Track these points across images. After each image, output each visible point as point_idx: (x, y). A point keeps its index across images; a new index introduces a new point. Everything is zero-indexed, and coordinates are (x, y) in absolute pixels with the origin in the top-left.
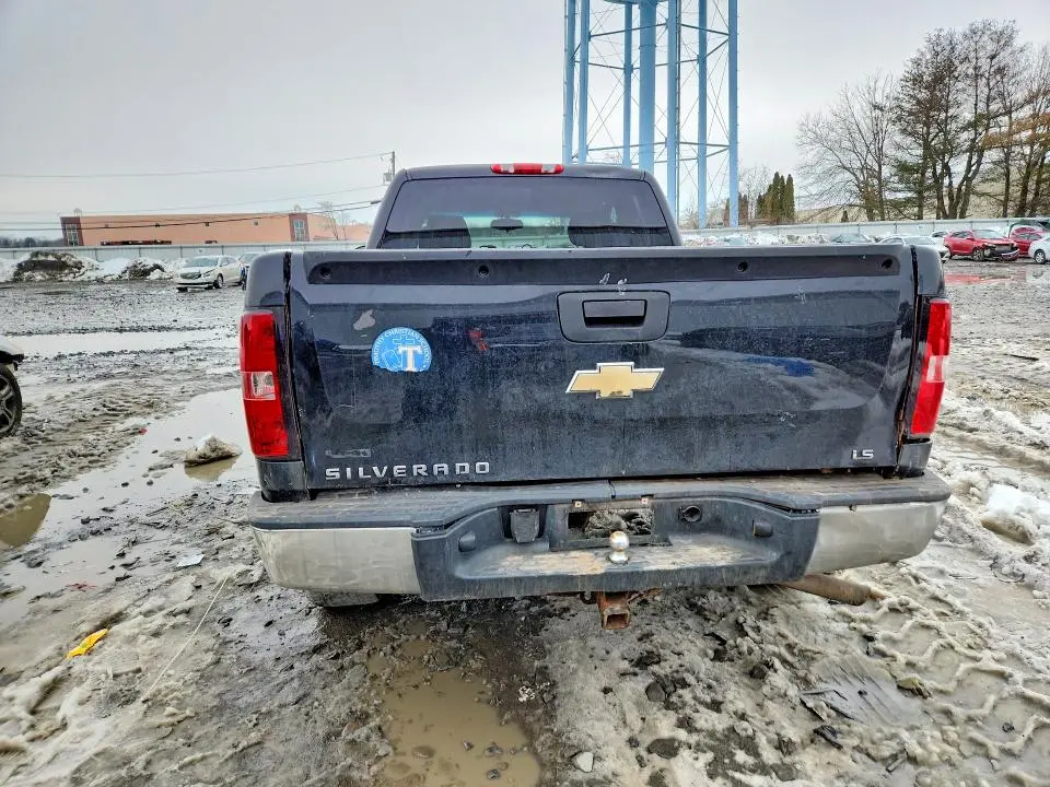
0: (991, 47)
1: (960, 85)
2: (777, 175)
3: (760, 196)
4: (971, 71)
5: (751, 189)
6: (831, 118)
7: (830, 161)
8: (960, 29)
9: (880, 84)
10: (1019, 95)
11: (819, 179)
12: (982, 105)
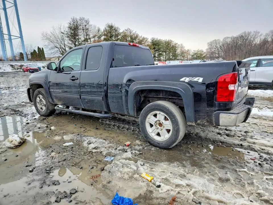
0: (85, 24)
1: (80, 31)
2: (38, 47)
3: (31, 53)
4: (82, 28)
5: (28, 50)
6: (50, 34)
7: (52, 45)
8: (78, 18)
9: (62, 27)
10: (91, 36)
11: (50, 49)
12: (85, 36)
